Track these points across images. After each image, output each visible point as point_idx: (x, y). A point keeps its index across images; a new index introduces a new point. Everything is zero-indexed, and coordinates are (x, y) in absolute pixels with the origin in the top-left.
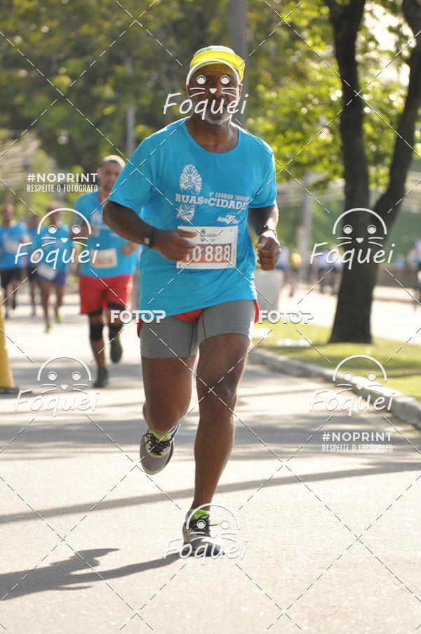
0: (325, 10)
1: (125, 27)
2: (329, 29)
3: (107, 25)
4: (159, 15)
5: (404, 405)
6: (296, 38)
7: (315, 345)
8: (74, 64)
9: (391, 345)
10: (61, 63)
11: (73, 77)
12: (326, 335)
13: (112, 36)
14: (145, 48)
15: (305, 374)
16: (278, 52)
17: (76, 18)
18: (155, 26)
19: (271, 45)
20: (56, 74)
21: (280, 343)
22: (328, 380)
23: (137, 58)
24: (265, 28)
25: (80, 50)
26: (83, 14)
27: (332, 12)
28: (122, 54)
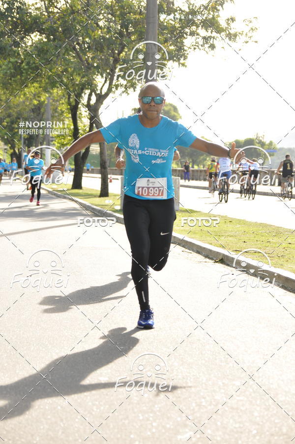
0: (69, 107)
1: (20, 110)
2: (70, 111)
3: (15, 110)
4: (28, 107)
5: (88, 206)
6: (63, 112)
7: (68, 190)
8: (8, 119)
9: (87, 189)
10: (4, 119)
11: (7, 123)
12: (71, 187)
13: (17, 113)
14: (26, 115)
15: (65, 198)
16: (58, 116)
17: (8, 108)
18: (27, 110)
19: (57, 114)
20: (4, 122)
21: (59, 189)
22: (70, 199)
23: (23, 118)
24: (55, 110)
25: (9, 116)
26: (10, 108)
27: (71, 108)
28: (20, 116)
